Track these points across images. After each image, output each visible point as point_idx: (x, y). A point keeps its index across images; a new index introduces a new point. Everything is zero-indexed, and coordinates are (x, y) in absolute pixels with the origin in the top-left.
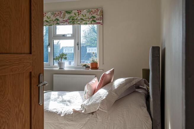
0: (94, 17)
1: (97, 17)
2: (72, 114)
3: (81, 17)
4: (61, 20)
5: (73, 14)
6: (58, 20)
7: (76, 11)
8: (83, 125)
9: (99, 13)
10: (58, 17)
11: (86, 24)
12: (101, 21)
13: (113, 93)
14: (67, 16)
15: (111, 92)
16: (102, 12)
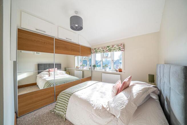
0: (120, 48)
1: (121, 48)
2: (101, 110)
3: (114, 48)
4: (105, 50)
5: (110, 48)
6: (104, 50)
7: (111, 46)
8: (107, 122)
9: (122, 46)
10: (104, 49)
11: (116, 51)
12: (123, 50)
13: (132, 103)
14: (108, 48)
15: (130, 101)
16: (124, 45)
